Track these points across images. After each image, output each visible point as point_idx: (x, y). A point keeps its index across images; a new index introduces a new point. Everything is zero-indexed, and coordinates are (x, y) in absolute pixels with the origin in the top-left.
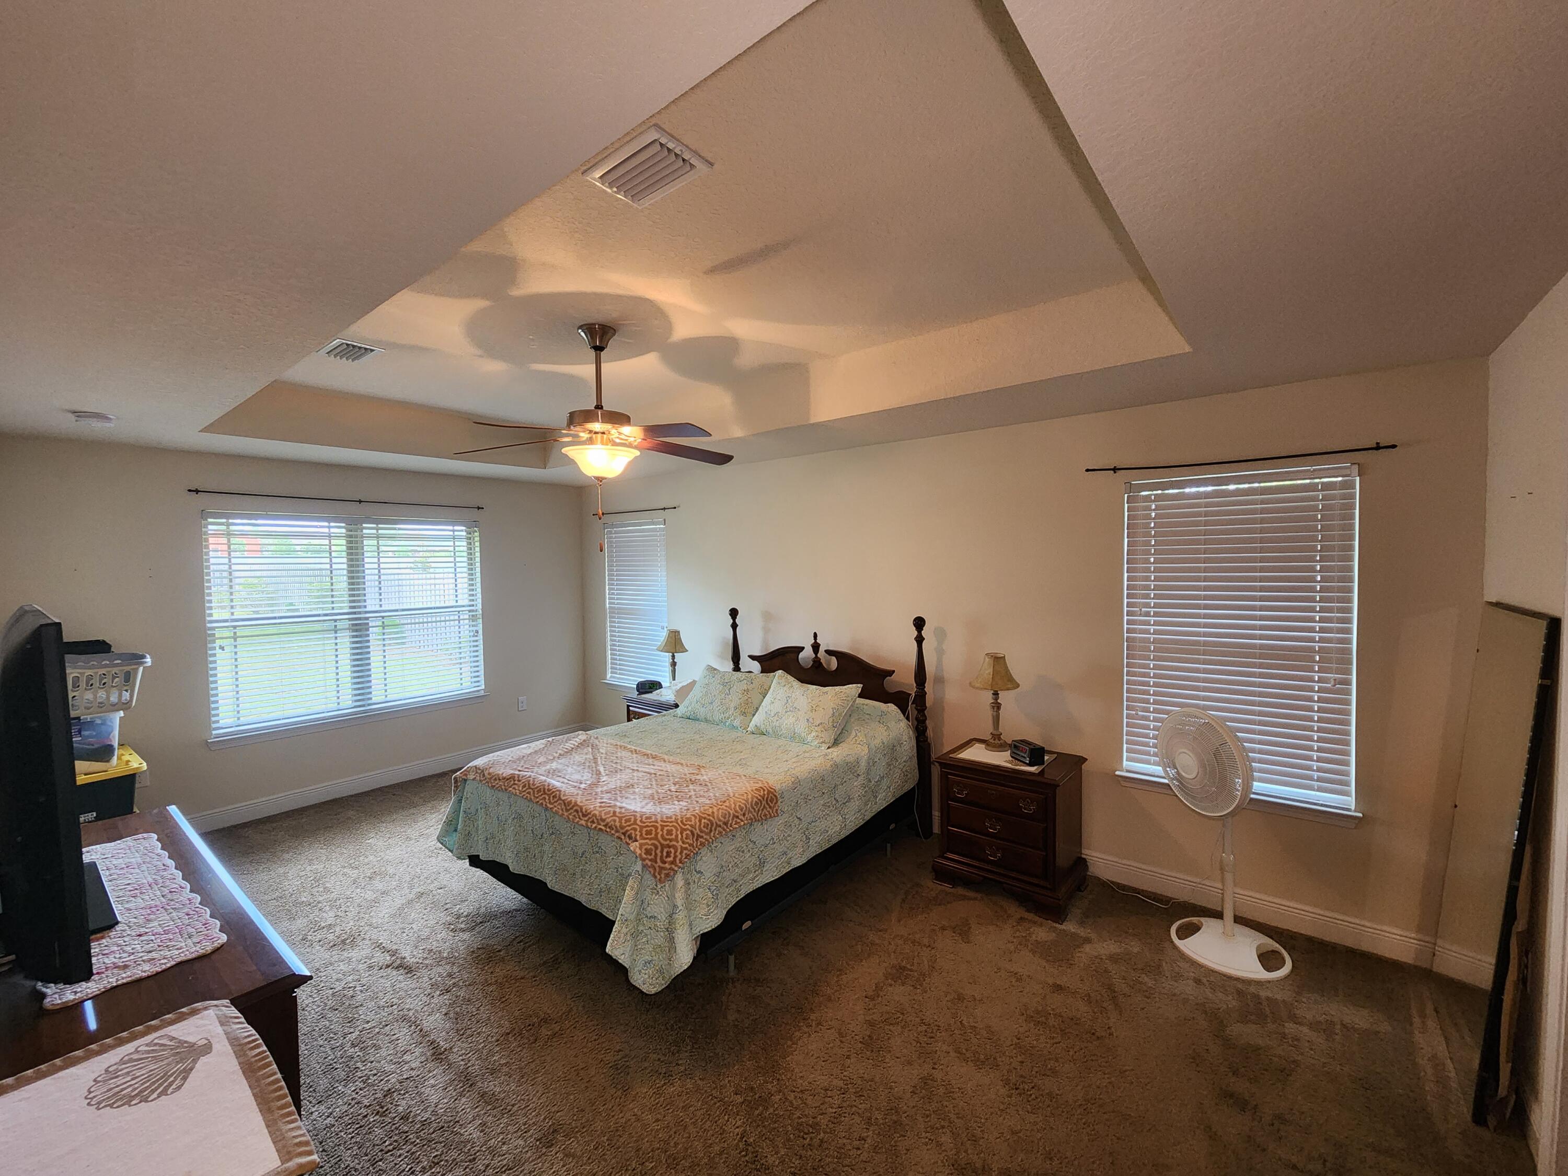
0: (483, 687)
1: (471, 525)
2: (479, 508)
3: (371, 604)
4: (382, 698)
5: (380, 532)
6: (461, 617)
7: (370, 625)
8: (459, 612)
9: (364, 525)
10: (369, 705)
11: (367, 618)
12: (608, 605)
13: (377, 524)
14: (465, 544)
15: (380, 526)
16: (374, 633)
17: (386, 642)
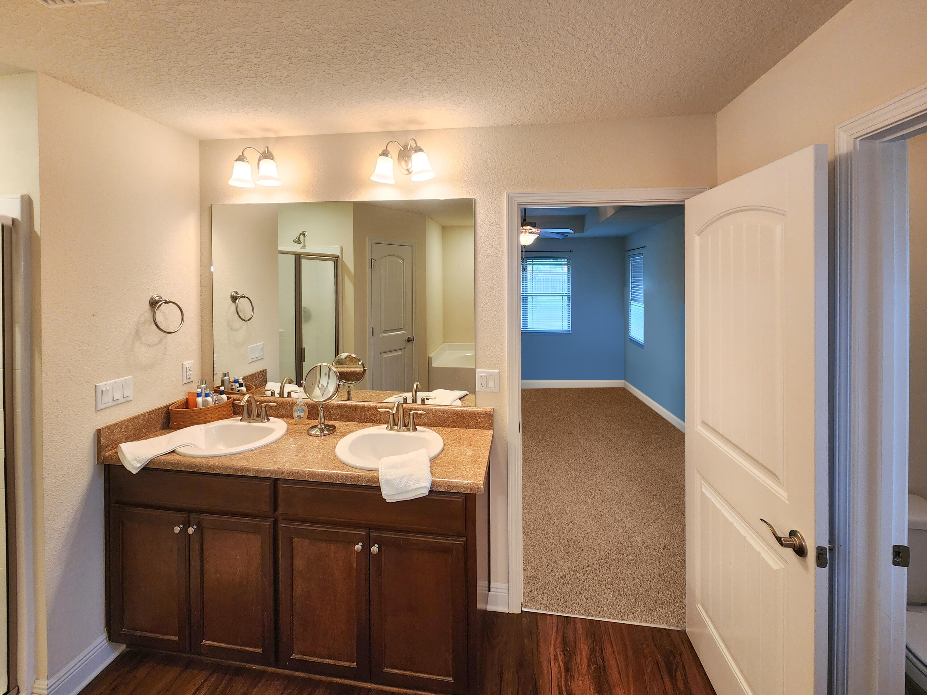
0: (570, 330)
1: (569, 258)
2: (571, 251)
3: (529, 290)
4: (532, 327)
5: (534, 263)
6: (564, 298)
7: (528, 298)
8: (562, 296)
9: (528, 260)
10: (526, 328)
11: (527, 296)
12: (631, 298)
13: (532, 260)
14: (567, 267)
15: (533, 260)
16: (529, 301)
17: (534, 305)
